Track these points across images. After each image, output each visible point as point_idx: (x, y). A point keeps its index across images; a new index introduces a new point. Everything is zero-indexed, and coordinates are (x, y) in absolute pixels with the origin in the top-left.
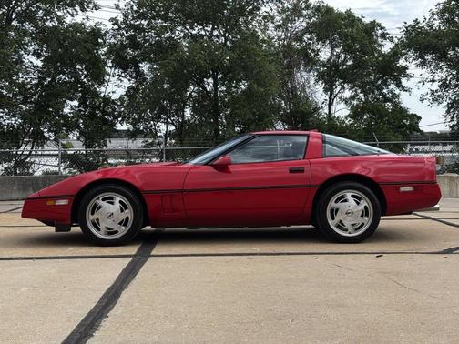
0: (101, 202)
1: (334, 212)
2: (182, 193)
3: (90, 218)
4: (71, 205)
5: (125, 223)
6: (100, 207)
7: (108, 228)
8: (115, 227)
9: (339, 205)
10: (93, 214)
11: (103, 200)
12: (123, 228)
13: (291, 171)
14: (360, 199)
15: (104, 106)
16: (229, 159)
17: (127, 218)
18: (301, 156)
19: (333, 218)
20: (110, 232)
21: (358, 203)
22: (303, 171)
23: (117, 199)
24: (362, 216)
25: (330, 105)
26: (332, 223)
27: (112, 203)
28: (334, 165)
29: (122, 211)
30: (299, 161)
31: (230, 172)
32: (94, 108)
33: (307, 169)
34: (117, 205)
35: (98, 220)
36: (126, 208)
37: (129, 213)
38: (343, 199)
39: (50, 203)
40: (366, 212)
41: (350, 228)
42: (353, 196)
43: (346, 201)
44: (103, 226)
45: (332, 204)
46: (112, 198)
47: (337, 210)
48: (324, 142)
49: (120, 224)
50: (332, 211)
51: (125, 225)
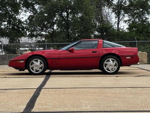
0: (34, 62)
1: (106, 65)
2: (59, 59)
3: (31, 67)
4: (25, 63)
5: (41, 68)
6: (34, 63)
7: (36, 70)
8: (38, 69)
9: (108, 63)
10: (31, 65)
11: (35, 61)
12: (41, 70)
13: (93, 52)
14: (114, 61)
15: (19, 24)
16: (73, 48)
17: (42, 67)
18: (96, 48)
19: (106, 67)
20: (37, 71)
21: (113, 62)
22: (96, 52)
23: (39, 61)
24: (114, 66)
25: (118, 24)
26: (105, 69)
27: (37, 62)
28: (106, 50)
29: (40, 64)
30: (95, 49)
31: (74, 52)
32: (14, 25)
33: (98, 51)
34: (39, 62)
35: (33, 67)
36: (42, 63)
37: (42, 65)
38: (109, 61)
39: (18, 62)
40: (116, 65)
41: (111, 70)
42: (112, 60)
43: (110, 61)
44: (34, 69)
45: (105, 62)
46: (37, 60)
47: (107, 64)
48: (103, 43)
49: (40, 68)
50: (105, 65)
51: (41, 69)
